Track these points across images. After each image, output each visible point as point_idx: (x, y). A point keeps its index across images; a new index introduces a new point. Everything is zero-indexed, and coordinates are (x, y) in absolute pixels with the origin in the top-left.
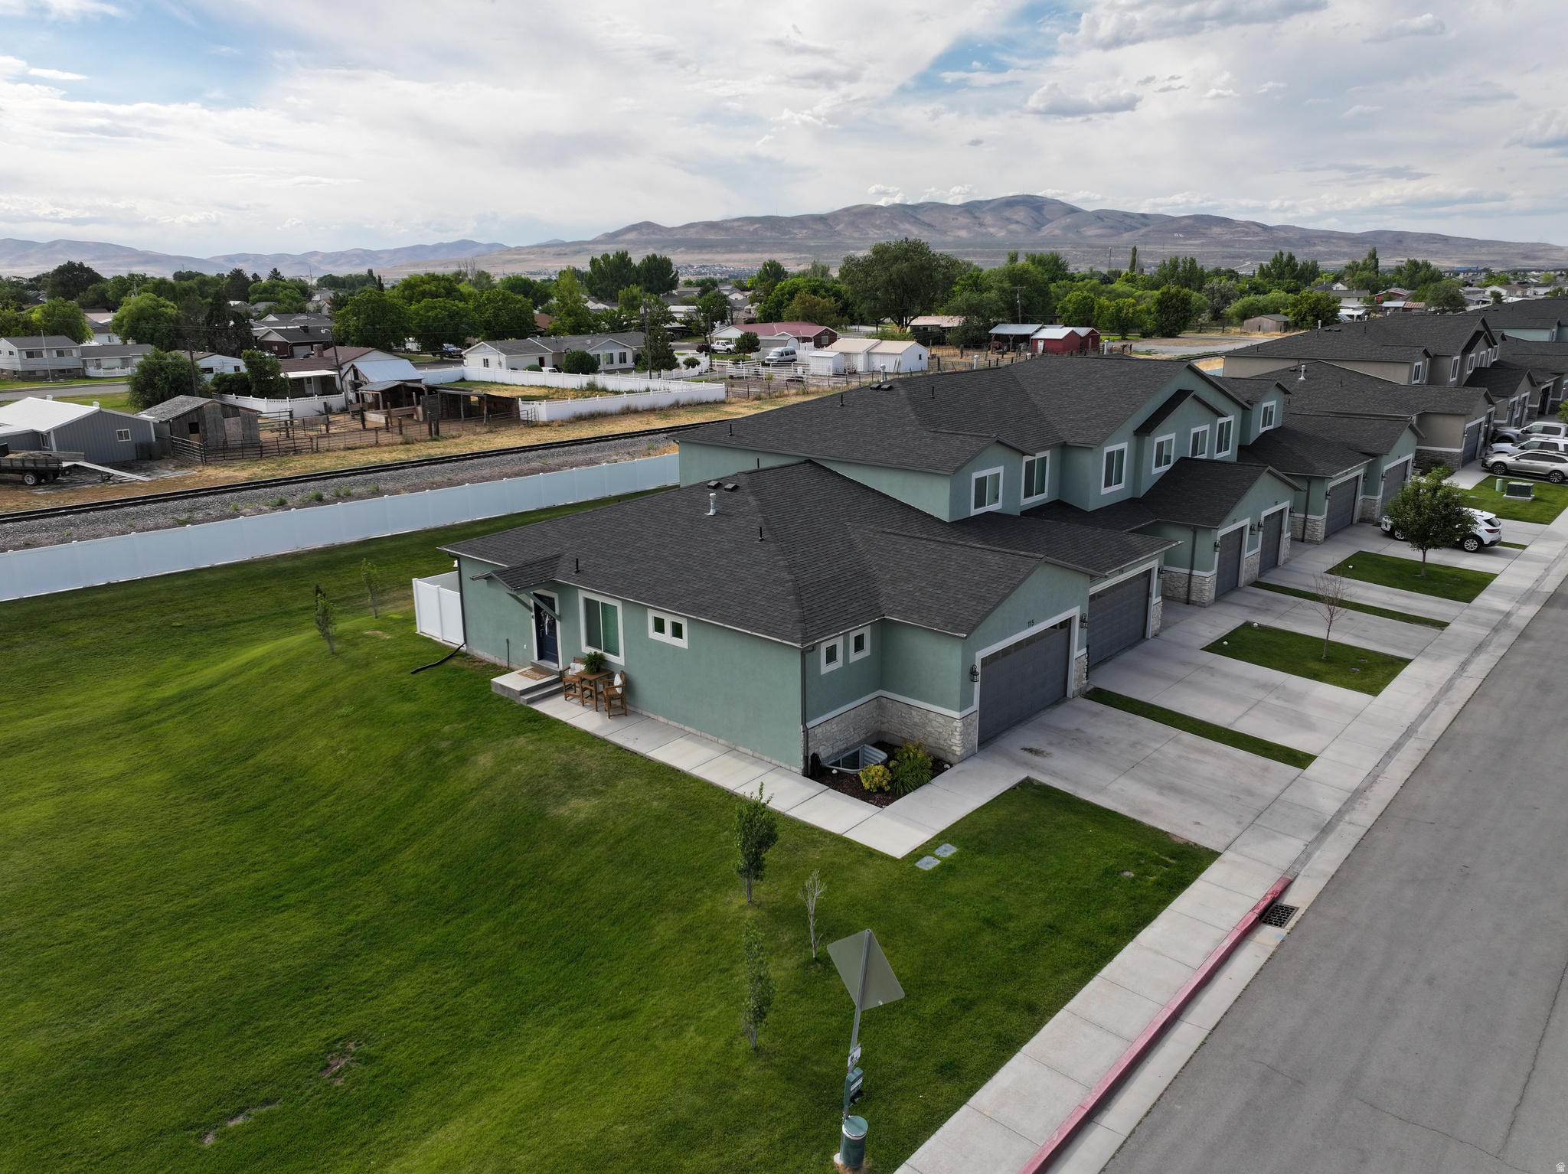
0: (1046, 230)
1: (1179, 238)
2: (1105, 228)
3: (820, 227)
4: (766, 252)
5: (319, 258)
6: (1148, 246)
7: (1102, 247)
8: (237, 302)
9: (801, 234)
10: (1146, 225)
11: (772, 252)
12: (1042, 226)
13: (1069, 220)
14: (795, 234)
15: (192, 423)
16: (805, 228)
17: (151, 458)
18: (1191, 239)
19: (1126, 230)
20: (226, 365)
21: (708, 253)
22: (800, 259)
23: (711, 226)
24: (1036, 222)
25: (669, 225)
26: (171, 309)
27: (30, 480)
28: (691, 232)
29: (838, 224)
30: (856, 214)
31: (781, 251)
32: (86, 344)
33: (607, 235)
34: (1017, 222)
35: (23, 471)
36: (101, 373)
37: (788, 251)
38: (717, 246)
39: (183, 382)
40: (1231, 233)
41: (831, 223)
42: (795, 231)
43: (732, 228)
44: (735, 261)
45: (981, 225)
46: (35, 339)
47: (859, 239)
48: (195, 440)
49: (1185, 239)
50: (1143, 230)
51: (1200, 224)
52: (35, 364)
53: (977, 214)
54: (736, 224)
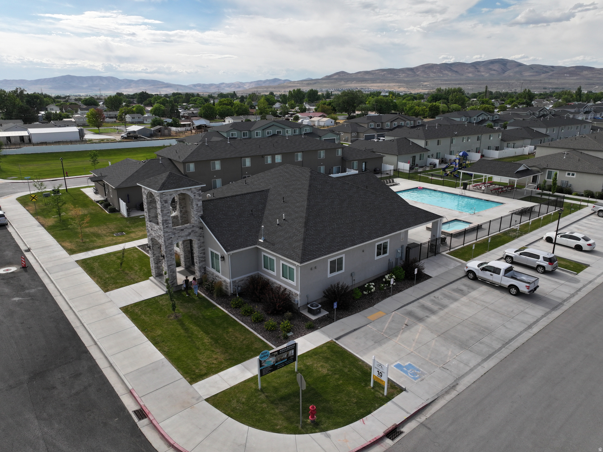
0: (507, 74)
1: (567, 76)
2: (534, 72)
3: (410, 73)
4: (387, 83)
5: (224, 85)
6: (551, 80)
7: (529, 80)
8: (185, 104)
9: (402, 76)
10: (553, 71)
11: (389, 83)
12: (506, 72)
13: (518, 69)
14: (400, 76)
15: (159, 130)
16: (404, 73)
17: (152, 136)
18: (572, 76)
19: (543, 73)
20: (170, 121)
21: (364, 83)
22: (400, 85)
23: (367, 73)
24: (503, 70)
25: (351, 73)
26: (163, 107)
27: (133, 138)
28: (359, 75)
29: (418, 72)
30: (426, 68)
31: (393, 83)
32: (144, 116)
33: (327, 76)
34: (494, 70)
35: (132, 137)
36: (147, 122)
37: (396, 82)
38: (368, 81)
39: (160, 123)
40: (592, 74)
41: (415, 71)
42: (400, 75)
43: (375, 73)
44: (374, 86)
45: (478, 71)
46: (134, 114)
47: (426, 77)
48: (159, 133)
49: (570, 77)
50: (551, 73)
51: (578, 70)
52: (134, 120)
53: (477, 67)
54: (377, 72)
